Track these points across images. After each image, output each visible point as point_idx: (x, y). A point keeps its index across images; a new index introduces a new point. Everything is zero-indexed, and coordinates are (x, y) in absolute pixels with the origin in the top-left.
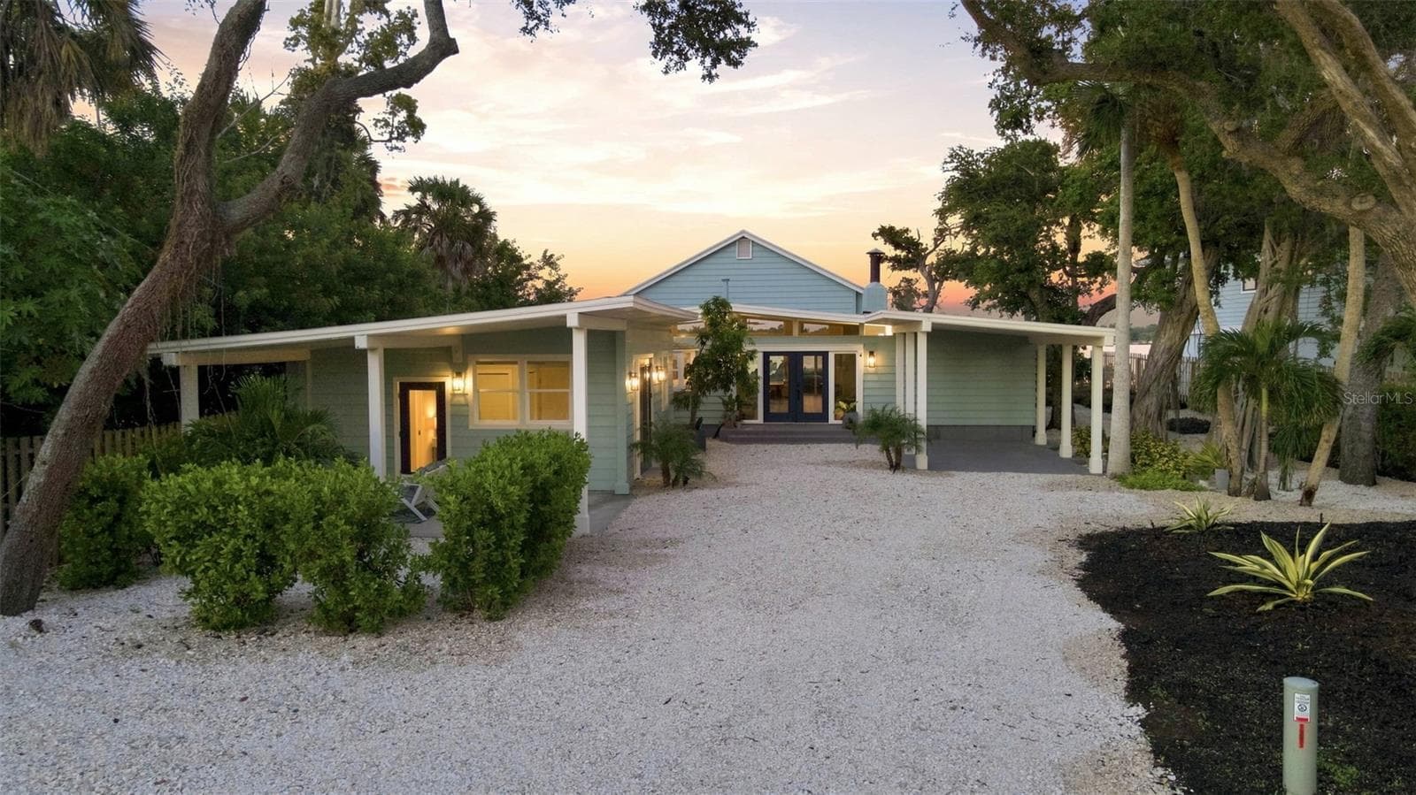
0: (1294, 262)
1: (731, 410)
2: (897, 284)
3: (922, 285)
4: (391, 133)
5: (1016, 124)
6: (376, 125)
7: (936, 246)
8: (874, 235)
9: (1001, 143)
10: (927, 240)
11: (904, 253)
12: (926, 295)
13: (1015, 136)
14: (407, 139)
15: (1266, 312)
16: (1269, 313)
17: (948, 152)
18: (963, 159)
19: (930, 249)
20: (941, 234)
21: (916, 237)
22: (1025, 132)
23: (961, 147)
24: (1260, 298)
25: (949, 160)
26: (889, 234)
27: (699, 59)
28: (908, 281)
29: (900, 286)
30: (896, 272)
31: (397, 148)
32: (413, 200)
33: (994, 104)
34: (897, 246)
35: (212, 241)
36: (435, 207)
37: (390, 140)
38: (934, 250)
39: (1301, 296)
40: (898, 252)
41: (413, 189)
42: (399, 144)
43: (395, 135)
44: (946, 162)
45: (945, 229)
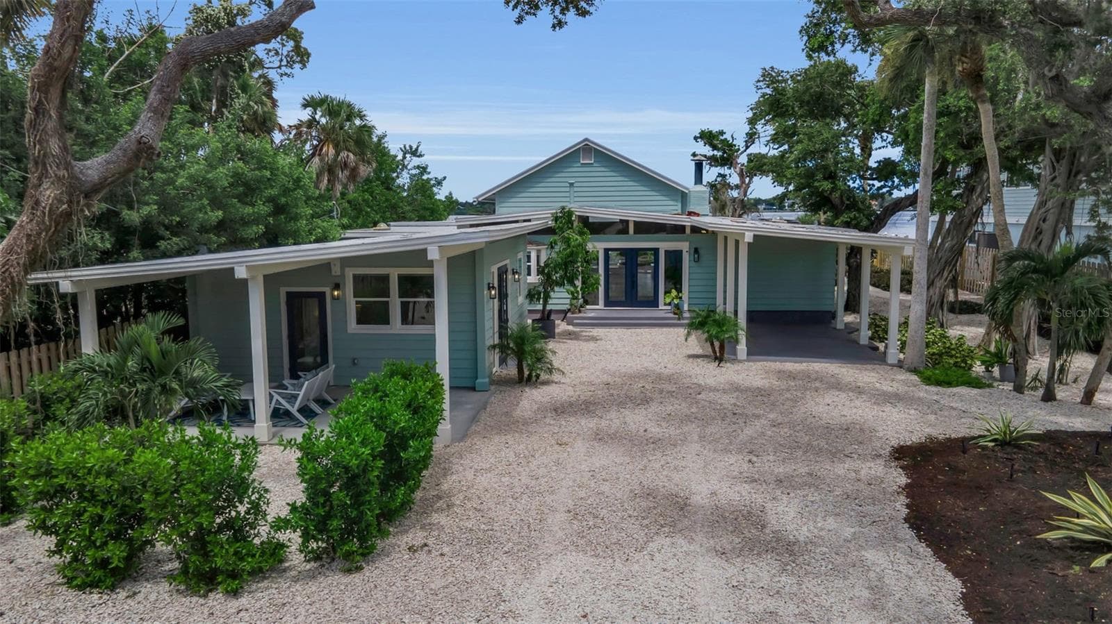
0: (1072, 178)
1: (576, 298)
2: (714, 179)
3: (734, 179)
4: (281, 60)
5: (822, 48)
6: (268, 54)
7: (747, 147)
8: (696, 138)
9: (806, 64)
10: (740, 142)
11: (720, 153)
12: (737, 187)
13: (819, 57)
14: (295, 66)
15: (1044, 221)
16: (1047, 222)
17: (760, 72)
18: (775, 77)
19: (742, 150)
20: (751, 137)
21: (729, 139)
22: (828, 55)
23: (772, 68)
24: (1039, 208)
25: (762, 79)
26: (708, 137)
27: (550, 8)
28: (723, 176)
29: (716, 180)
30: (713, 168)
31: (286, 74)
32: (305, 115)
33: (804, 30)
34: (714, 147)
35: (70, 202)
36: (323, 121)
37: (280, 67)
38: (745, 151)
39: (1076, 207)
40: (715, 152)
41: (305, 106)
42: (288, 71)
43: (284, 63)
44: (759, 81)
45: (755, 133)
